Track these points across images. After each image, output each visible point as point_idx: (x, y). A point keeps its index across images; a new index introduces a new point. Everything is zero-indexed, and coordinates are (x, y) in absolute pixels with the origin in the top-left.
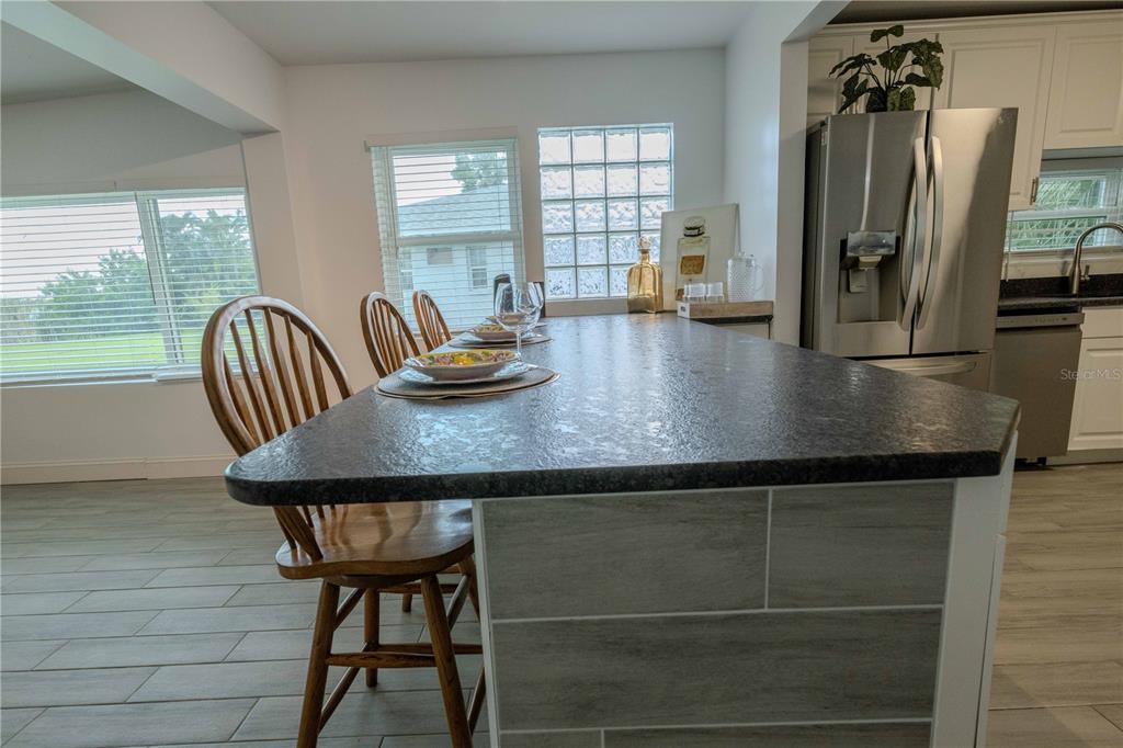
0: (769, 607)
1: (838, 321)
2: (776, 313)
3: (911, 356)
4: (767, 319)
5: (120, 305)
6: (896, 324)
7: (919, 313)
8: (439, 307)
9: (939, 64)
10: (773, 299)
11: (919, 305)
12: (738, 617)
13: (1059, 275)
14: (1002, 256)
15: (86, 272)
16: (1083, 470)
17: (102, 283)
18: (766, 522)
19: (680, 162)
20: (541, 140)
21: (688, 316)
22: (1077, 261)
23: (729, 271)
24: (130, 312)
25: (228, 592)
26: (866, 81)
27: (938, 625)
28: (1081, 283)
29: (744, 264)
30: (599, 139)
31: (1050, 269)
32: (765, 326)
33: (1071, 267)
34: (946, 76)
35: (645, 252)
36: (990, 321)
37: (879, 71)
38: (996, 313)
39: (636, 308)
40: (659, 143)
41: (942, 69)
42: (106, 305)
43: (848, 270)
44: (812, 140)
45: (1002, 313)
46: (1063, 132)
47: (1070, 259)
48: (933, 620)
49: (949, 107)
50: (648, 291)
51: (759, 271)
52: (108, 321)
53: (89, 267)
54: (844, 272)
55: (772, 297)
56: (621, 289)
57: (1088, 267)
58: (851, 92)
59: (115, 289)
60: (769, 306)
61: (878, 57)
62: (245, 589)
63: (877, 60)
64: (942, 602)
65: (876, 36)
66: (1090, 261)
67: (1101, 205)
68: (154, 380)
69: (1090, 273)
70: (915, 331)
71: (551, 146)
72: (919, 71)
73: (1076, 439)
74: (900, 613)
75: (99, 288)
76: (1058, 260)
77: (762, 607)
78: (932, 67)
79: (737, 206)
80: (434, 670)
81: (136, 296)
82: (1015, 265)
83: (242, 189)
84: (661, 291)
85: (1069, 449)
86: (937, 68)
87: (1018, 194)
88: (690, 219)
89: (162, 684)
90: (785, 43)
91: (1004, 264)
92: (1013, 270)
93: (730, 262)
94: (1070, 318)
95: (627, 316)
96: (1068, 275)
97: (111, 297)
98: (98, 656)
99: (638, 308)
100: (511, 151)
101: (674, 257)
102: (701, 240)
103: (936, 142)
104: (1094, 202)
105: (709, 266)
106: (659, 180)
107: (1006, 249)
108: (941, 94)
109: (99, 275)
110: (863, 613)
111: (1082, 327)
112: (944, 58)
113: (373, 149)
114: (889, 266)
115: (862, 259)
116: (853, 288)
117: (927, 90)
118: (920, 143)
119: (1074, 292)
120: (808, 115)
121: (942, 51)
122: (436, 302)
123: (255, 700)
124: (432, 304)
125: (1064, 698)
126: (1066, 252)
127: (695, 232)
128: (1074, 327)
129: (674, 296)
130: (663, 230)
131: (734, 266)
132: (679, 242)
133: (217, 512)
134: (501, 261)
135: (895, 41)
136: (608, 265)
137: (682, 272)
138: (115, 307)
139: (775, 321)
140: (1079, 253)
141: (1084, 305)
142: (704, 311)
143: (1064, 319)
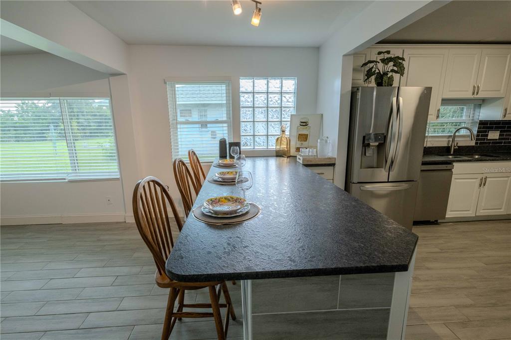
0: (339, 308)
1: (361, 168)
2: (337, 163)
3: (388, 182)
4: (333, 165)
5: (27, 127)
6: (383, 169)
7: (392, 165)
8: (197, 155)
9: (403, 67)
10: (336, 157)
11: (392, 162)
12: (329, 312)
13: (446, 145)
14: (425, 137)
15: (9, 111)
16: (451, 225)
17: (18, 116)
18: (339, 284)
19: (299, 93)
20: (240, 80)
21: (301, 163)
22: (453, 140)
23: (318, 144)
24: (32, 130)
25: (112, 279)
26: (375, 70)
27: (389, 313)
28: (454, 149)
29: (324, 142)
30: (265, 81)
31: (443, 143)
32: (331, 168)
33: (451, 143)
34: (406, 71)
35: (283, 131)
36: (419, 167)
37: (381, 66)
38: (421, 164)
39: (279, 154)
40: (290, 85)
41: (404, 68)
42: (20, 127)
43: (365, 147)
44: (353, 94)
45: (424, 164)
46: (449, 91)
47: (451, 139)
48: (387, 312)
49: (406, 86)
50: (284, 147)
51: (330, 144)
52: (21, 134)
53: (11, 109)
54: (364, 147)
55: (335, 156)
56: (273, 146)
57: (457, 143)
58: (369, 74)
59: (24, 119)
60: (334, 160)
61: (380, 60)
62: (119, 278)
63: (380, 61)
64: (390, 306)
65: (380, 53)
66: (459, 140)
67: (464, 118)
68: (67, 181)
69: (458, 145)
70: (390, 173)
71: (245, 84)
72: (395, 69)
73: (449, 213)
74: (378, 310)
75: (16, 118)
76: (446, 140)
77: (337, 308)
78: (400, 68)
79: (322, 115)
80: (213, 318)
81: (34, 123)
82: (430, 141)
83: (109, 98)
84: (290, 147)
85: (446, 217)
86: (402, 68)
87: (432, 115)
88: (302, 118)
89: (93, 320)
90: (344, 56)
91: (426, 141)
92: (429, 143)
93: (319, 140)
94: (449, 167)
95: (275, 158)
96: (450, 145)
97: (22, 123)
98: (62, 309)
99: (280, 154)
100: (227, 86)
101: (295, 134)
102: (306, 128)
103: (401, 99)
104: (462, 116)
105: (310, 139)
106: (290, 101)
107: (427, 135)
108: (403, 79)
109: (15, 112)
110: (367, 310)
111: (453, 170)
112: (405, 64)
113: (167, 83)
114: (382, 147)
115: (371, 144)
116: (367, 154)
117: (398, 75)
118: (395, 99)
119: (452, 153)
120: (353, 80)
121: (405, 60)
122: (196, 153)
123: (133, 327)
124: (195, 154)
125: (434, 320)
126: (450, 136)
127: (304, 124)
128: (450, 170)
129: (295, 150)
130: (291, 121)
131: (320, 143)
132: (297, 128)
133: (99, 240)
134: (223, 132)
135: (387, 56)
136: (267, 135)
137: (298, 140)
138: (25, 128)
139: (337, 166)
140: (455, 136)
141: (454, 161)
142: (308, 161)
143: (446, 167)
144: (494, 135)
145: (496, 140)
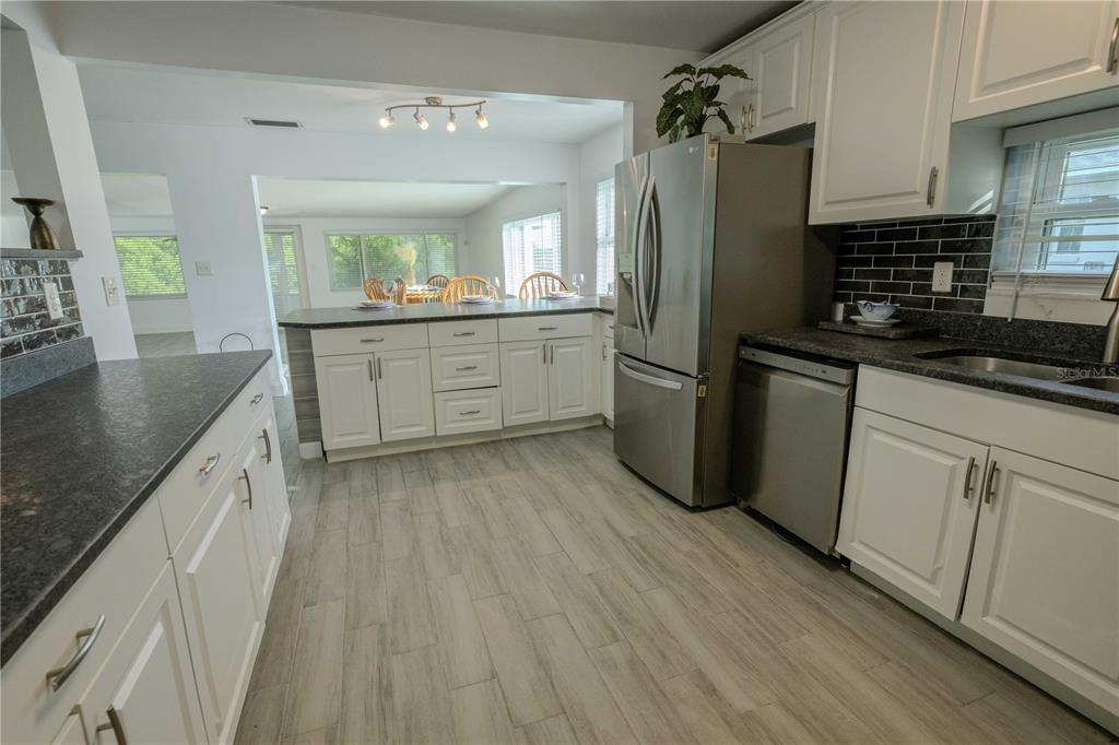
1: (619, 322)
3: (646, 362)
70: (648, 341)
94: (831, 373)
143: (824, 372)
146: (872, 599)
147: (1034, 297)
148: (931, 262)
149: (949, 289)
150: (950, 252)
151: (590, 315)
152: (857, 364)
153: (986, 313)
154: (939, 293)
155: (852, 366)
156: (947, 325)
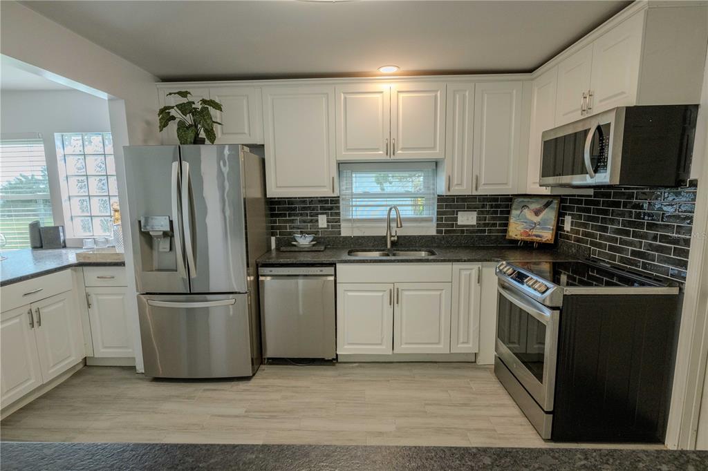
3: (191, 294)
4: (122, 264)
22: (388, 227)
47: (384, 225)
57: (396, 232)
94: (325, 270)
103: (186, 164)
115: (151, 233)
116: (161, 249)
118: (175, 165)
119: (389, 246)
140: (389, 221)
142: (84, 257)
143: (321, 271)
144: (467, 219)
145: (472, 226)
146: (357, 366)
147: (357, 227)
148: (317, 214)
149: (326, 226)
150: (324, 210)
151: (69, 271)
152: (335, 264)
153: (342, 235)
154: (322, 228)
155: (333, 265)
156: (329, 242)
